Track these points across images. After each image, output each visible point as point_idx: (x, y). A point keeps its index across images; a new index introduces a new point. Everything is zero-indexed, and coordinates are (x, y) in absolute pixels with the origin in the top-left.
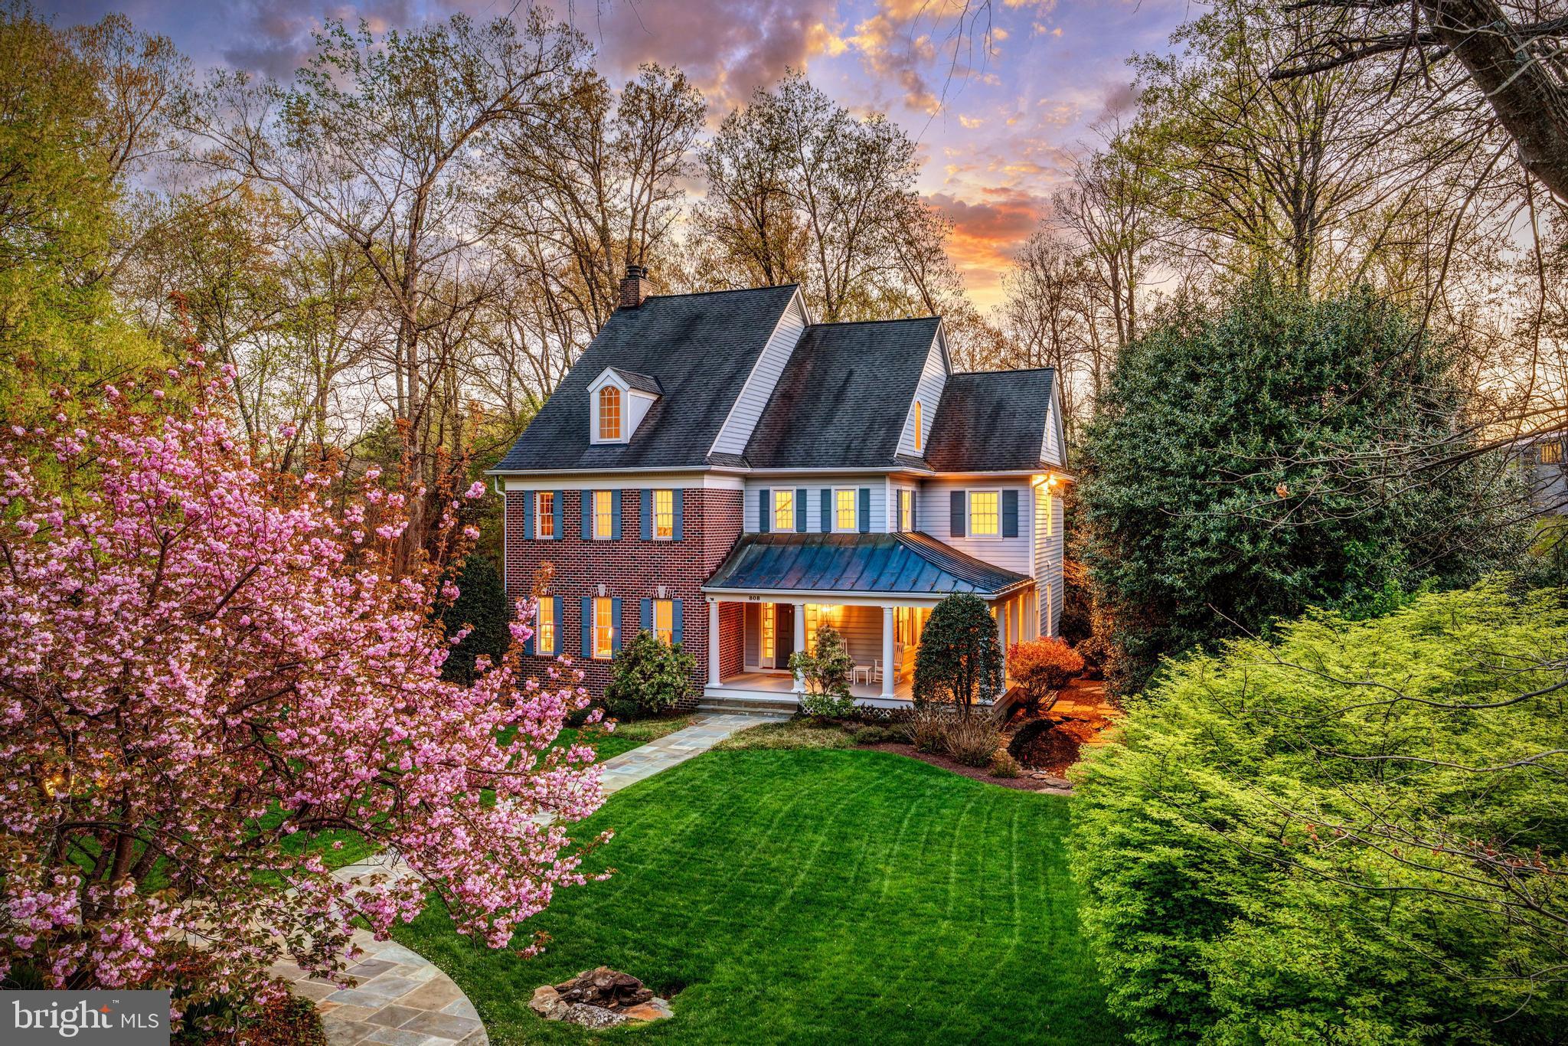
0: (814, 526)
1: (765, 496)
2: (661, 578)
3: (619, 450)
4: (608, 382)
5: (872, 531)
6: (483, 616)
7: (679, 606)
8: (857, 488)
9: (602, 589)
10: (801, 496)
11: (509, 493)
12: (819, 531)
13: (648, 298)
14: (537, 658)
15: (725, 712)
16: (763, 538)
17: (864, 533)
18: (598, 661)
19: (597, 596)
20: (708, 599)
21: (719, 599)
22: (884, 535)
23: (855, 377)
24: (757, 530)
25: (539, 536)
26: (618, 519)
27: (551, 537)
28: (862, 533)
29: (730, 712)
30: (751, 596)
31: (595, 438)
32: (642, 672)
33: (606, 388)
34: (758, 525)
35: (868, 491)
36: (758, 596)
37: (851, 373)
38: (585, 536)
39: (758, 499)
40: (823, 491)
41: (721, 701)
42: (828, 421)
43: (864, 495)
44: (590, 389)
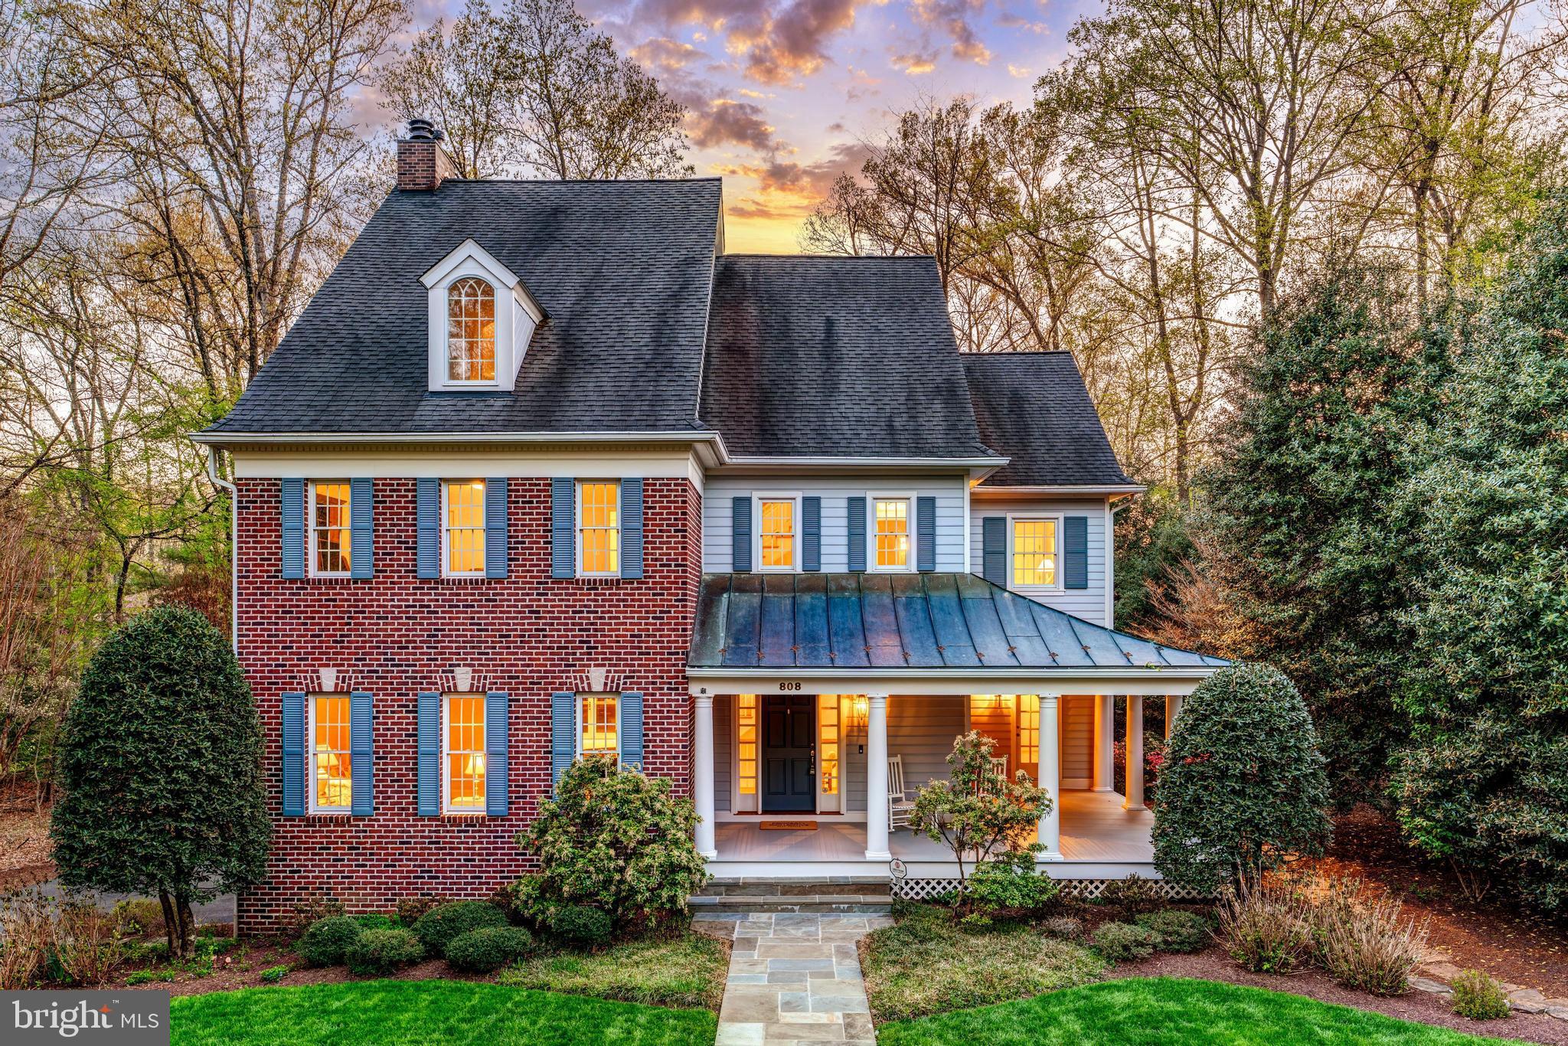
0: (834, 561)
1: (741, 509)
2: (592, 652)
3: (499, 403)
4: (470, 270)
5: (939, 569)
7: (636, 706)
8: (914, 495)
9: (463, 678)
10: (812, 507)
11: (244, 483)
12: (844, 569)
13: (447, 181)
14: (312, 821)
15: (749, 907)
17: (926, 573)
18: (454, 821)
19: (453, 691)
20: (694, 690)
21: (714, 690)
22: (963, 575)
23: (841, 328)
24: (728, 569)
25: (313, 572)
26: (502, 537)
27: (347, 575)
28: (923, 573)
29: (762, 908)
30: (783, 682)
31: (438, 379)
33: (463, 280)
34: (729, 559)
35: (933, 500)
36: (798, 682)
37: (830, 322)
38: (423, 572)
39: (729, 513)
40: (851, 500)
41: (733, 886)
42: (829, 387)
43: (927, 507)
44: (428, 280)
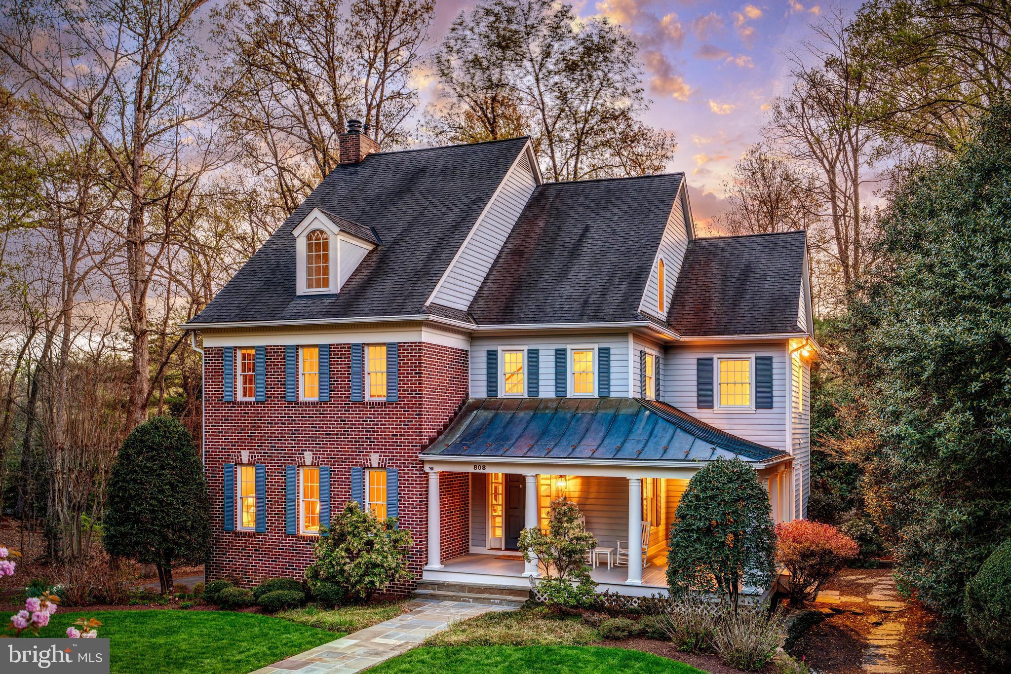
0: (547, 390)
1: (492, 356)
2: (373, 445)
3: (327, 301)
4: (316, 225)
5: (613, 395)
6: (170, 484)
7: (395, 476)
8: (596, 347)
9: (308, 457)
10: (533, 356)
11: (207, 350)
12: (553, 395)
13: (370, 155)
14: (238, 534)
15: (445, 598)
16: (492, 403)
17: (604, 398)
18: (304, 538)
19: (303, 465)
20: (427, 469)
21: (439, 469)
22: (627, 399)
23: (592, 232)
24: (484, 395)
25: (240, 398)
26: (327, 377)
27: (253, 399)
28: (602, 398)
29: (452, 598)
30: (476, 465)
31: (302, 288)
32: (347, 550)
33: (313, 232)
34: (485, 389)
35: (608, 350)
36: (484, 465)
37: (587, 229)
38: (290, 398)
39: (485, 360)
40: (557, 351)
41: (441, 586)
42: (562, 275)
43: (604, 356)
44: (296, 233)
